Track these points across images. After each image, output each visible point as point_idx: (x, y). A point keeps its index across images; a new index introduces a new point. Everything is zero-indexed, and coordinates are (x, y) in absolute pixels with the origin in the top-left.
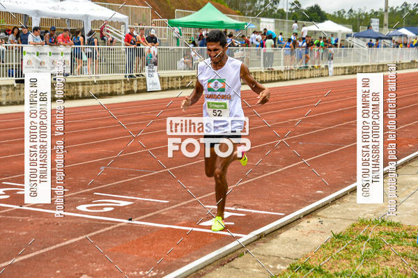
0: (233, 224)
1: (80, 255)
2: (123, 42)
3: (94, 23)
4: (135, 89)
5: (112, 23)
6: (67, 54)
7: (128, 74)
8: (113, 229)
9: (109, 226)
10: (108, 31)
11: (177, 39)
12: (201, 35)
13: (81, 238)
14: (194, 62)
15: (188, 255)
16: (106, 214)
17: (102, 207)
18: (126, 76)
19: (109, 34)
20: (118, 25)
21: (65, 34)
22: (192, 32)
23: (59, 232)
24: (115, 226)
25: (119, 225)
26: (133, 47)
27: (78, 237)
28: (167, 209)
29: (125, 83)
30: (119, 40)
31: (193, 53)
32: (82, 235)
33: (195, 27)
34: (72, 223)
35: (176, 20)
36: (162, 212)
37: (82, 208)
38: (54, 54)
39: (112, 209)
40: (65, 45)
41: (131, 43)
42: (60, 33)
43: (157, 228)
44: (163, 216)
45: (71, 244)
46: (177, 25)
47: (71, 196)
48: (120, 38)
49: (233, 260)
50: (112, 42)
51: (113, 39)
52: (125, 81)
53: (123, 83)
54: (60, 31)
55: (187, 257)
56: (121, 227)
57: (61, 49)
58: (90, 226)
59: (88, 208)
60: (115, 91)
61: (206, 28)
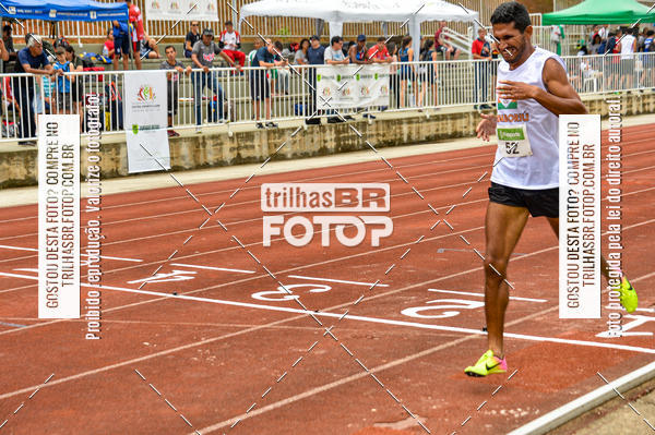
0: (651, 334)
1: (407, 385)
3: (425, 25)
5: (452, 25)
6: (382, 76)
7: (479, 103)
8: (458, 345)
9: (452, 339)
10: (447, 38)
11: (557, 44)
12: (597, 35)
13: (408, 358)
14: (585, 80)
15: (578, 384)
16: (447, 322)
17: (441, 311)
18: (475, 107)
19: (449, 42)
20: (462, 26)
21: (380, 45)
22: (581, 31)
23: (375, 350)
24: (461, 340)
25: (467, 337)
26: (486, 60)
27: (404, 357)
28: (543, 312)
29: (475, 117)
30: (464, 50)
31: (583, 66)
32: (409, 355)
33: (586, 23)
34: (394, 336)
35: (555, 14)
36: (536, 317)
37: (410, 312)
38: (364, 77)
39: (456, 313)
40: (380, 63)
41: (482, 55)
43: (529, 341)
44: (538, 322)
45: (394, 368)
46: (557, 21)
47: (392, 295)
48: (466, 47)
49: (651, 391)
50: (453, 53)
51: (455, 49)
52: (475, 114)
53: (471, 117)
54: (371, 42)
55: (577, 388)
56: (471, 340)
57: (375, 68)
58: (423, 340)
59: (419, 312)
60: (459, 130)
61: (605, 24)
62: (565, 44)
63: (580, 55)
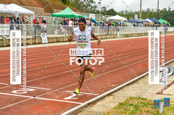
0: (78, 98)
1: (13, 112)
2: (32, 22)
3: (20, 14)
4: (37, 42)
5: (27, 15)
6: (8, 27)
7: (34, 36)
8: (27, 101)
9: (25, 99)
10: (25, 18)
11: (55, 22)
12: (65, 20)
13: (13, 104)
14: (62, 31)
15: (59, 112)
16: (24, 94)
17: (23, 92)
18: (33, 37)
19: (26, 19)
20: (30, 15)
21: (7, 19)
22: (61, 19)
23: (4, 102)
24: (28, 100)
25: (30, 99)
26: (36, 25)
27: (12, 104)
28: (50, 92)
29: (33, 40)
30: (30, 22)
31: (61, 28)
32: (14, 103)
33: (62, 17)
34: (10, 98)
35: (54, 14)
36: (48, 93)
37: (14, 92)
38: (3, 27)
39: (27, 92)
40: (7, 24)
41: (35, 23)
42: (5, 19)
43: (46, 100)
44: (48, 95)
45: (9, 107)
46: (55, 16)
47: (9, 87)
48: (31, 21)
49: (77, 113)
50: (27, 22)
51: (28, 21)
53: (32, 39)
54: (5, 18)
55: (58, 113)
56: (31, 100)
57: (6, 25)
58: (18, 99)
59: (17, 92)
60: (28, 43)
61: (67, 17)
62: (57, 22)
63: (60, 25)
